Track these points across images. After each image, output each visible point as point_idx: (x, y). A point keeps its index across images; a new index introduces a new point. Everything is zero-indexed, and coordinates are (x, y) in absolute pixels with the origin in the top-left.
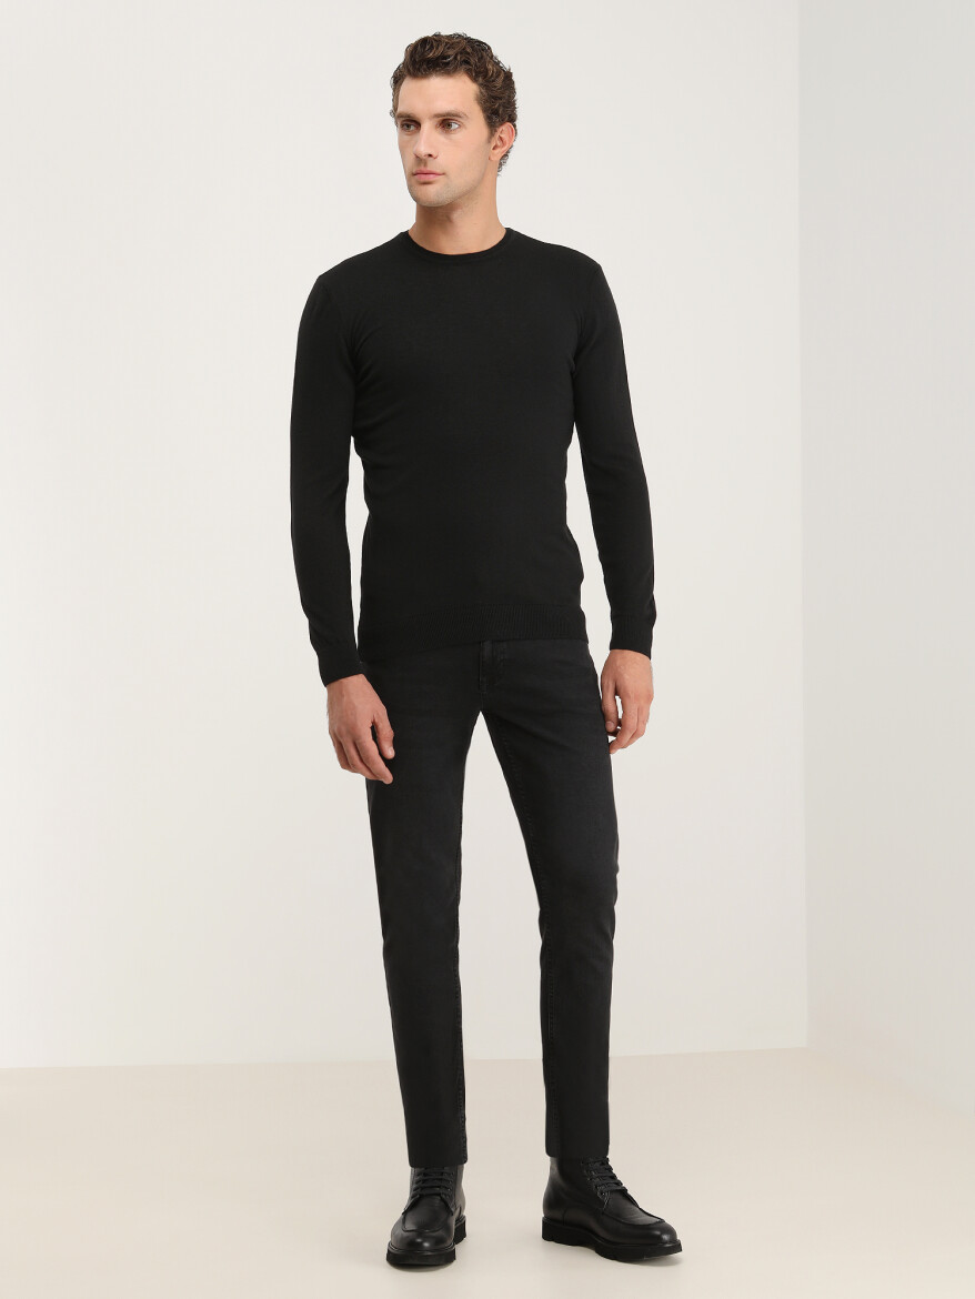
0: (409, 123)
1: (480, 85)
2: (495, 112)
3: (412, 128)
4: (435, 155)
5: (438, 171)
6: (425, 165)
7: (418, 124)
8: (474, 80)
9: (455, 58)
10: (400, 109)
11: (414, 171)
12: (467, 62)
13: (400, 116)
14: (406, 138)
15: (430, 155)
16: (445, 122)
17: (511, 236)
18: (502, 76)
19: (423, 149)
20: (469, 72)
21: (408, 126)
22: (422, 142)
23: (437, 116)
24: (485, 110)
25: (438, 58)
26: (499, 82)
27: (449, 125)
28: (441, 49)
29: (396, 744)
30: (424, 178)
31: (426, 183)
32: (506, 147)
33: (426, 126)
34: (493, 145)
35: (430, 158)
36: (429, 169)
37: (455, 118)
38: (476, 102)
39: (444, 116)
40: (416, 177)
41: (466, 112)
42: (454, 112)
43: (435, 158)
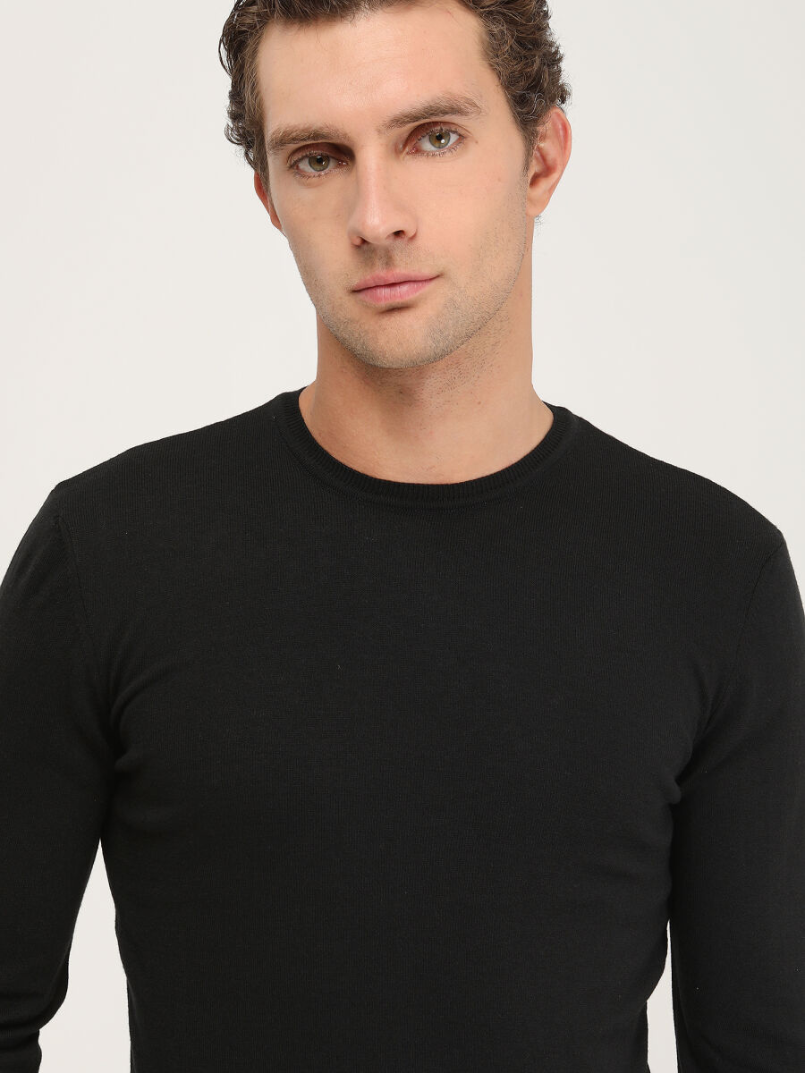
3: (329, 166)
4: (410, 232)
5: (427, 271)
6: (389, 261)
7: (345, 154)
11: (356, 281)
15: (398, 234)
16: (423, 134)
19: (377, 222)
23: (398, 121)
24: (509, 83)
30: (387, 297)
31: (393, 310)
32: (555, 176)
33: (371, 154)
34: (531, 174)
35: (399, 242)
36: (402, 269)
37: (447, 118)
38: (485, 63)
39: (416, 118)
40: (361, 296)
41: (468, 96)
42: (444, 104)
43: (413, 238)
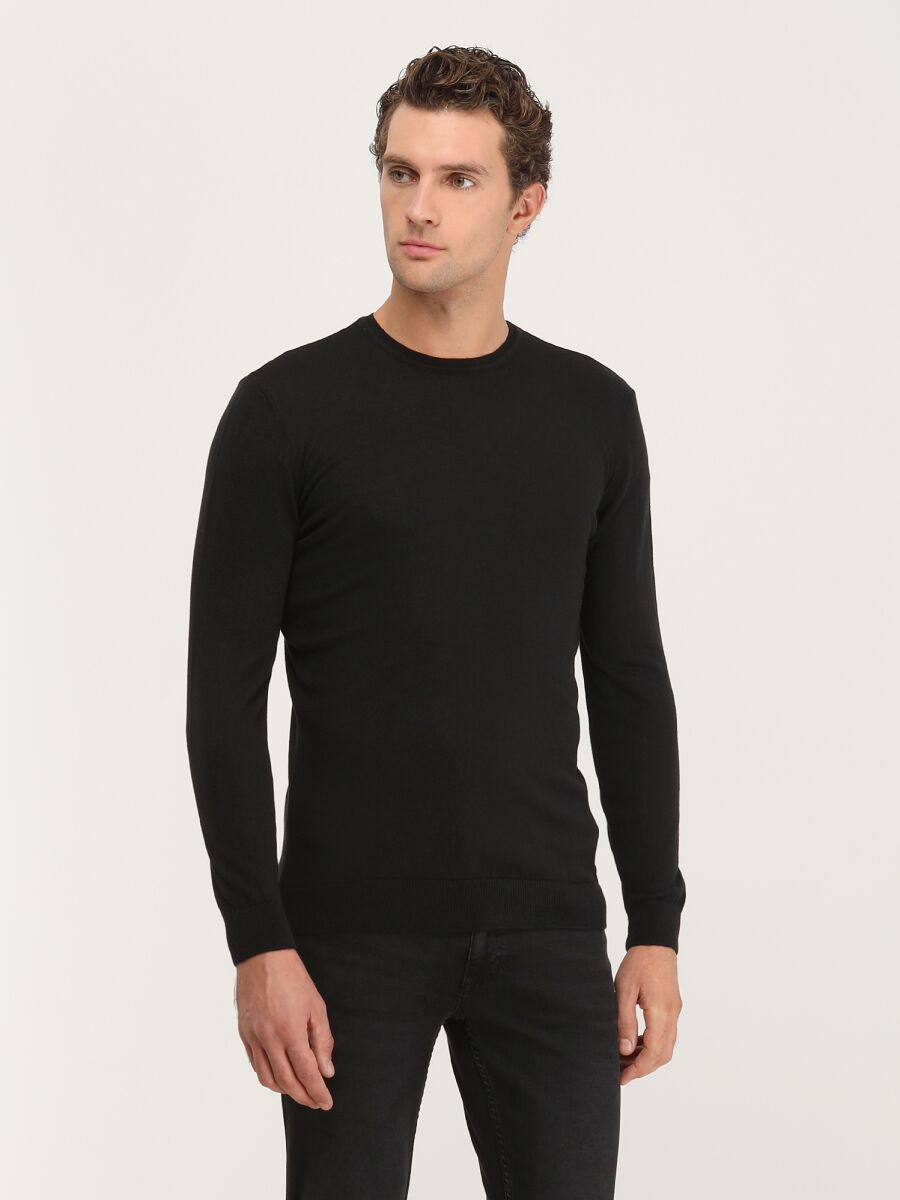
0: (400, 170)
1: (510, 129)
2: (525, 169)
3: (406, 178)
4: (436, 222)
5: (438, 244)
6: (421, 232)
7: (415, 175)
8: (502, 121)
9: (479, 89)
10: (390, 150)
11: (403, 240)
12: (492, 95)
13: (390, 160)
14: (393, 190)
15: (429, 222)
16: (455, 176)
17: (517, 337)
18: (540, 116)
19: (419, 213)
20: (494, 111)
21: (400, 175)
22: (421, 200)
23: (444, 168)
24: (511, 164)
25: (455, 87)
26: (535, 126)
27: (460, 182)
28: (460, 73)
29: (336, 1057)
30: (416, 251)
31: (418, 259)
32: (530, 218)
33: (427, 180)
34: (515, 212)
35: (429, 226)
36: (426, 239)
37: (469, 173)
38: (500, 152)
39: (454, 169)
40: (404, 248)
41: (485, 166)
42: (469, 166)
43: (437, 226)
